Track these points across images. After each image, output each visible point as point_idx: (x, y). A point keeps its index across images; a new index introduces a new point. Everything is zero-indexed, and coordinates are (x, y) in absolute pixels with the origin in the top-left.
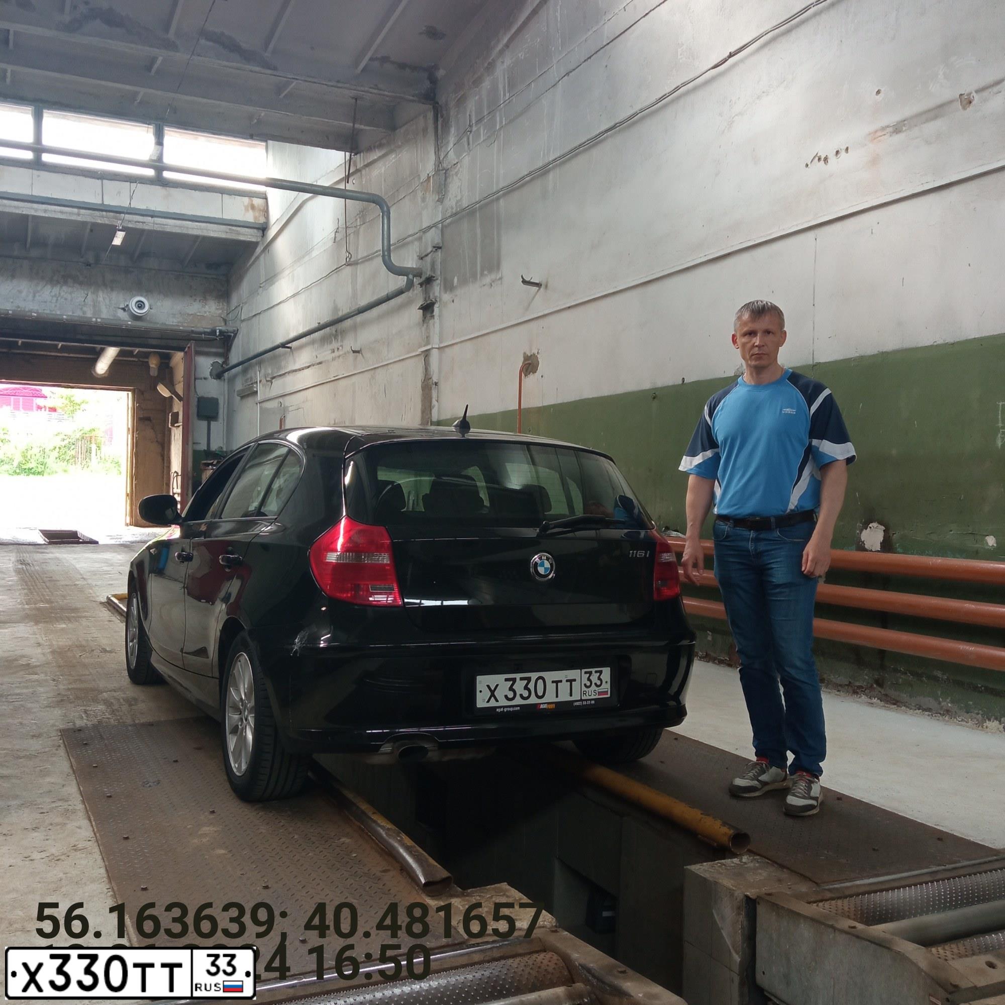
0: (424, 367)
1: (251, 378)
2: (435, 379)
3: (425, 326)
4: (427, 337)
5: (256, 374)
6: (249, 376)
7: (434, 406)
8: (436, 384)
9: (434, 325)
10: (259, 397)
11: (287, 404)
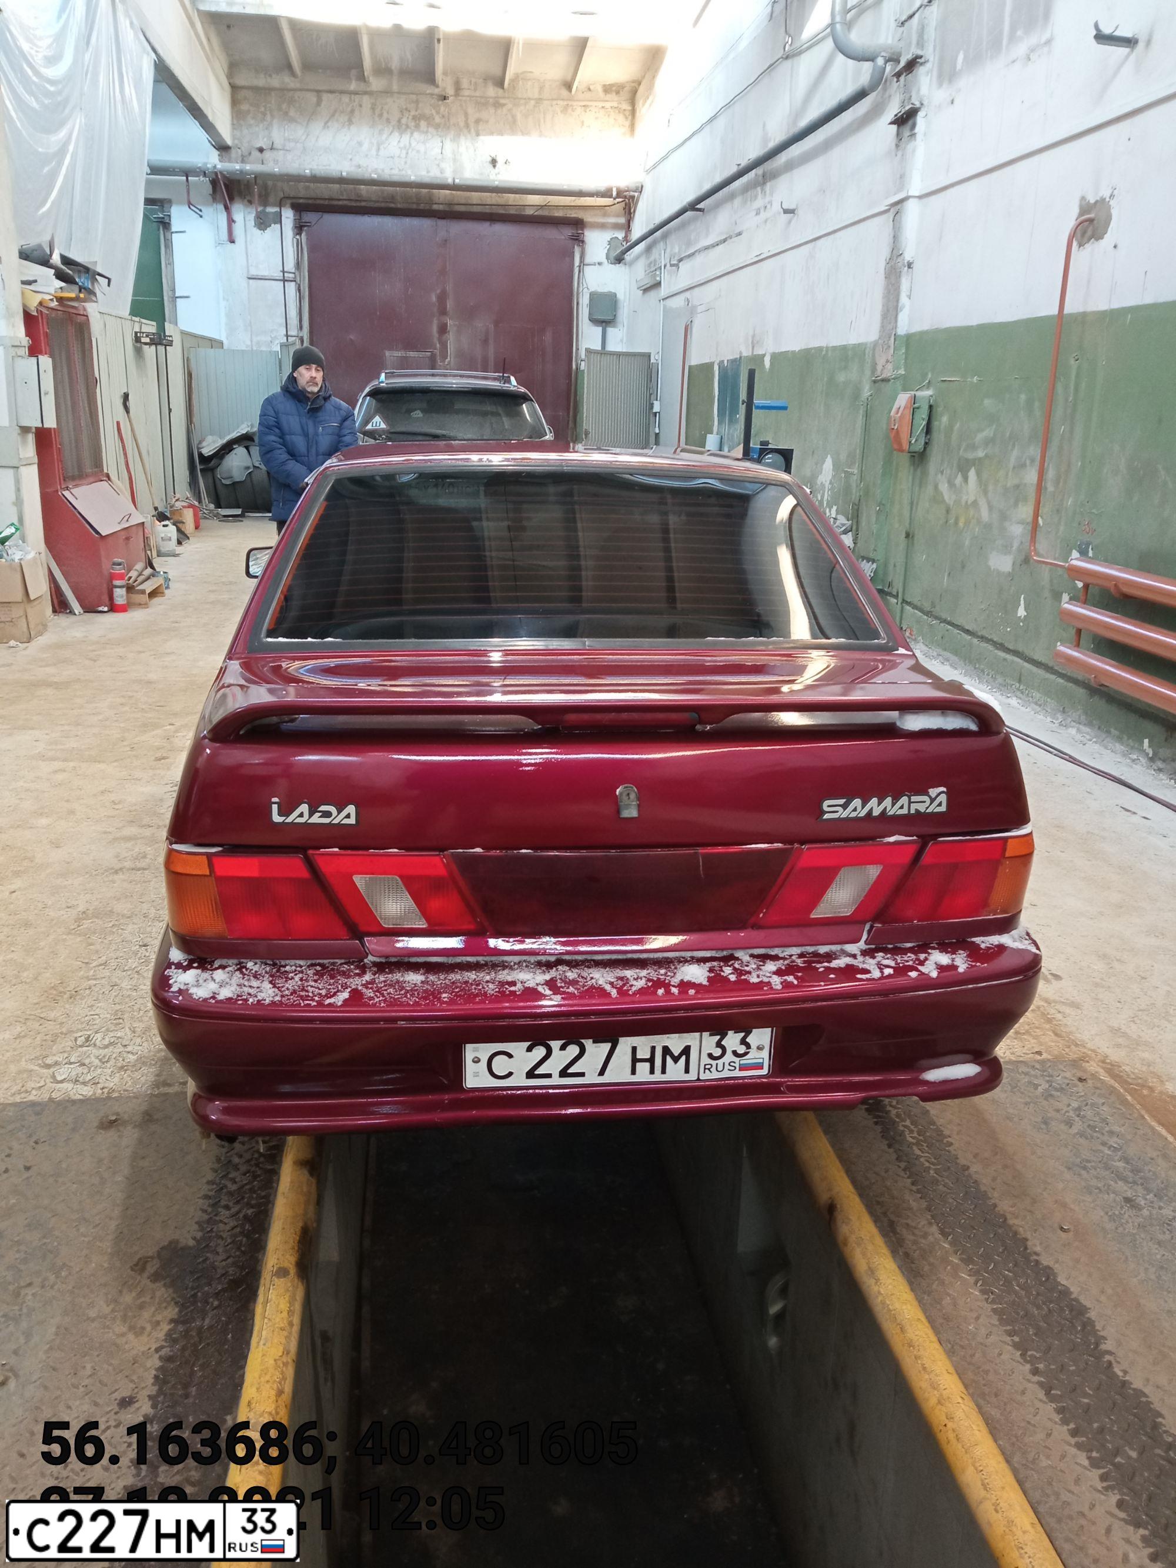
0: (892, 236)
1: (655, 261)
2: (908, 257)
3: (900, 153)
4: (901, 177)
5: (660, 255)
6: (652, 259)
7: (904, 306)
8: (910, 265)
9: (914, 151)
10: (664, 291)
11: (696, 302)
